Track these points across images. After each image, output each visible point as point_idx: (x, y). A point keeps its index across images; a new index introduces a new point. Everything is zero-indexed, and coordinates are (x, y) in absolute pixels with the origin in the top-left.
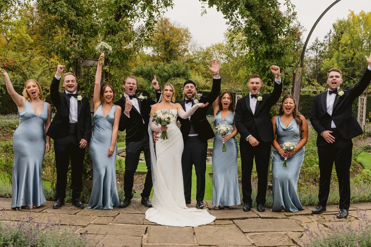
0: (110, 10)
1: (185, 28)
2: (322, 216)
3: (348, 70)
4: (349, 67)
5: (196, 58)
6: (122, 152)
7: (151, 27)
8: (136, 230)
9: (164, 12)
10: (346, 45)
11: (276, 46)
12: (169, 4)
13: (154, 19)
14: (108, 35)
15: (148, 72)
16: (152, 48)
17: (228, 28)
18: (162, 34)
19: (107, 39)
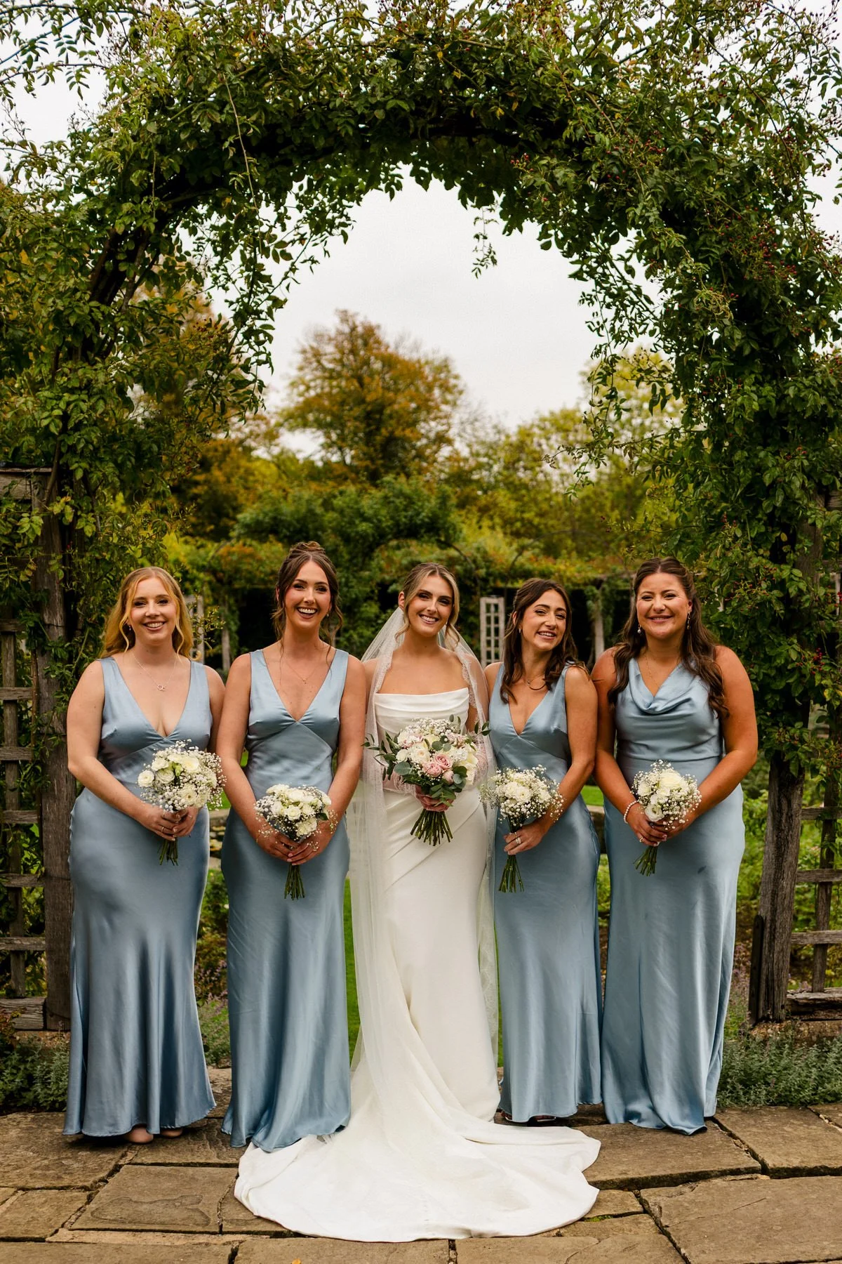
0: (69, 252)
1: (438, 359)
5: (480, 467)
7: (258, 323)
9: (314, 262)
11: (807, 388)
12: (332, 224)
13: (270, 289)
14: (65, 360)
15: (298, 521)
16: (320, 433)
17: (590, 318)
18: (357, 384)
19: (61, 380)
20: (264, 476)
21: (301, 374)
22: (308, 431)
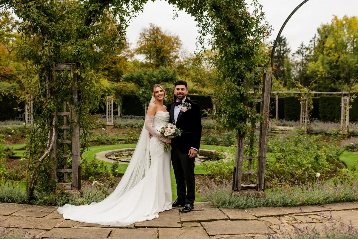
0: (80, 15)
1: (175, 36)
2: (293, 218)
3: (333, 73)
4: (334, 70)
5: (186, 64)
6: (111, 154)
7: (123, 30)
8: (99, 233)
9: (135, 17)
10: (331, 49)
11: (245, 46)
12: (139, 9)
13: (125, 23)
14: (79, 39)
15: (138, 77)
16: (145, 55)
17: (198, 30)
18: (154, 42)
19: (78, 43)
20: (130, 66)
21: (140, 40)
22: (142, 54)
